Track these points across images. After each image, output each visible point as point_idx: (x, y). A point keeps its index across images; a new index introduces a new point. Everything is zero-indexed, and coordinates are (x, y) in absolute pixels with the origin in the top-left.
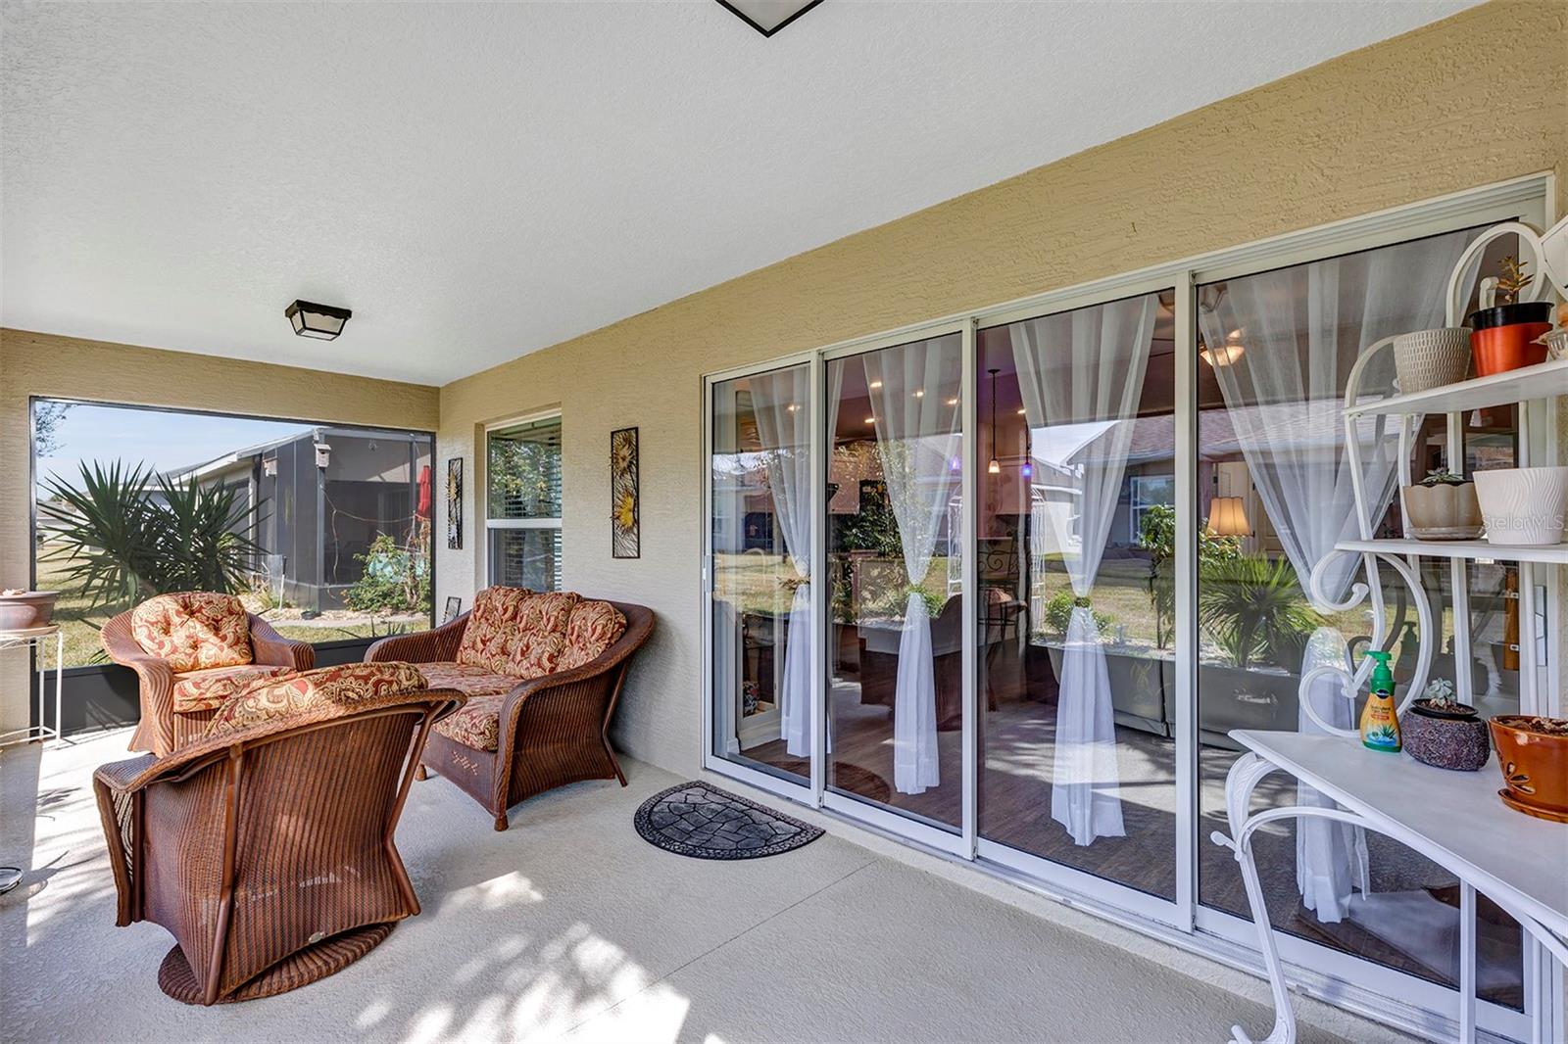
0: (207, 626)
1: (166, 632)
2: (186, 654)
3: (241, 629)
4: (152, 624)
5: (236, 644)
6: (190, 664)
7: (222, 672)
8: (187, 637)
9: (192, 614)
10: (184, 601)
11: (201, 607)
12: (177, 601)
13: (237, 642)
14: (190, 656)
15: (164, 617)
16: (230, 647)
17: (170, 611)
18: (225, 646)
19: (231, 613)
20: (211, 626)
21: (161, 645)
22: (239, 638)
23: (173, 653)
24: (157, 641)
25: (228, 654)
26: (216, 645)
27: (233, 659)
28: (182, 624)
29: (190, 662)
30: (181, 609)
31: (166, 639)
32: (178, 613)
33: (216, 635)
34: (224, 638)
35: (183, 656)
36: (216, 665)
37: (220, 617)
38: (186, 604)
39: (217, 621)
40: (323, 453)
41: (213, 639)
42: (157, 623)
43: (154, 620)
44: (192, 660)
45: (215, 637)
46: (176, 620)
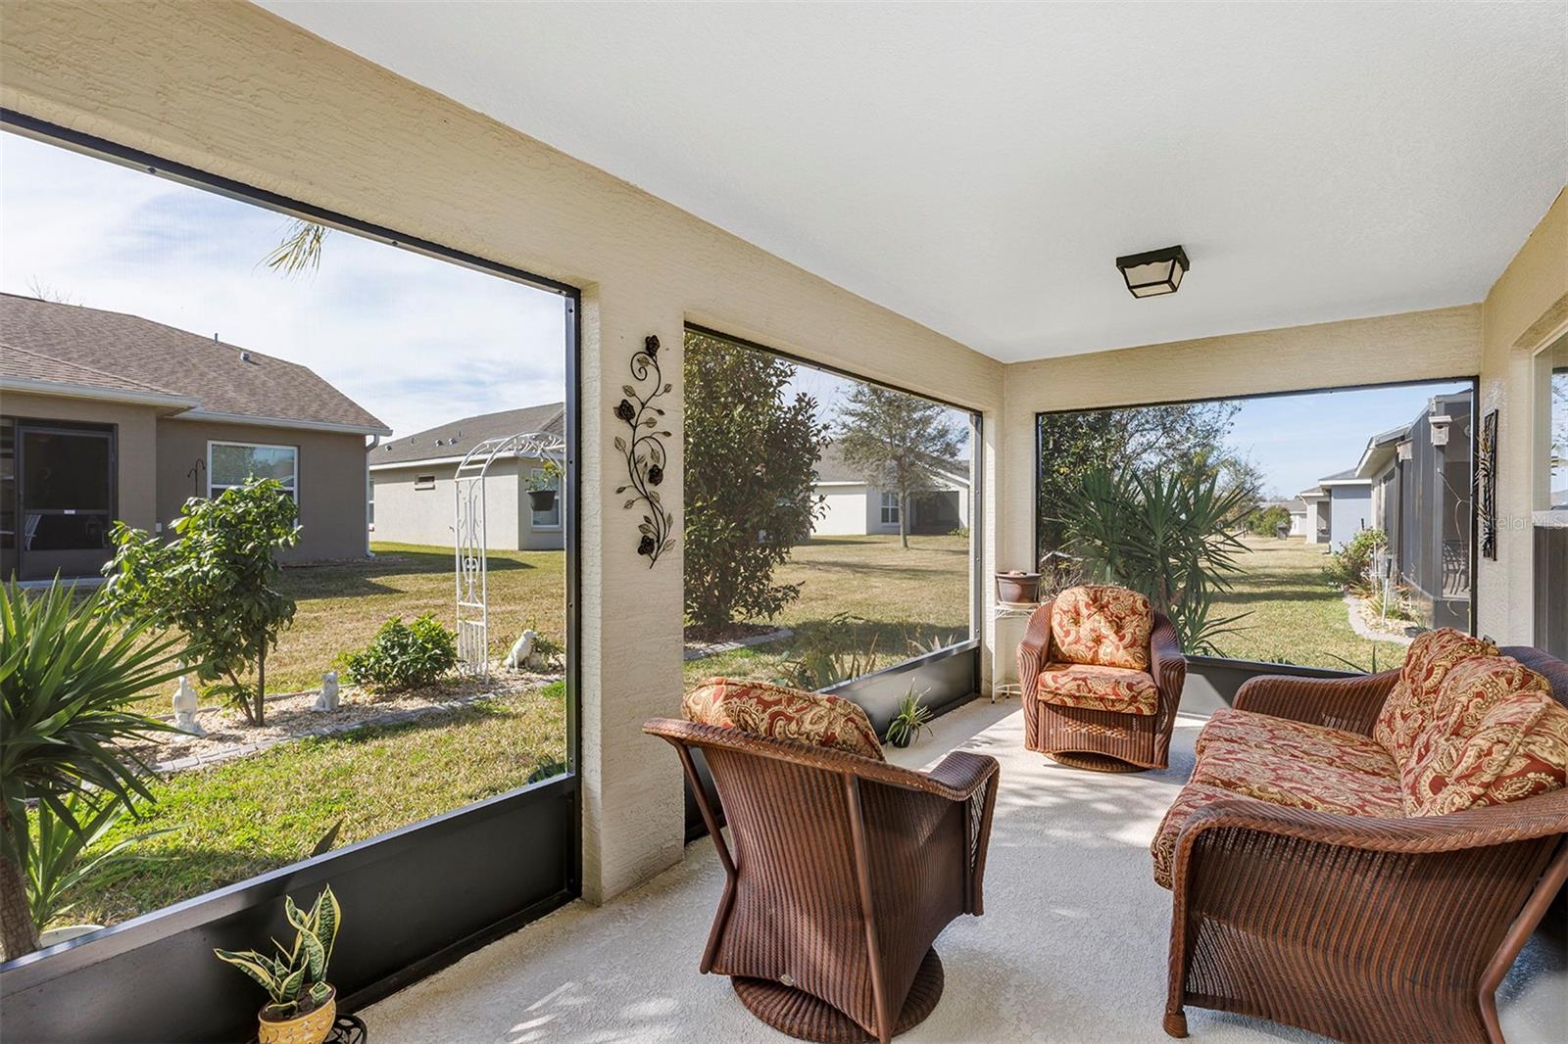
0: (1110, 622)
1: (1076, 622)
2: (1087, 647)
3: (1140, 631)
4: (1064, 612)
5: (1132, 646)
6: (1089, 657)
7: (1115, 672)
8: (1091, 630)
9: (1101, 608)
10: (1095, 595)
11: (1109, 602)
12: (1088, 594)
13: (1132, 645)
14: (1090, 649)
15: (1075, 607)
16: (1125, 648)
17: (1081, 602)
18: (1121, 648)
19: (1134, 613)
20: (1114, 624)
21: (1067, 633)
22: (1135, 640)
23: (1076, 643)
24: (1065, 629)
25: (1122, 656)
26: (1113, 643)
27: (1127, 661)
28: (1089, 616)
29: (1089, 656)
30: (1091, 602)
31: (1073, 629)
32: (1087, 606)
33: (1116, 633)
34: (1122, 638)
35: (1083, 648)
36: (1112, 664)
37: (1123, 615)
38: (1096, 597)
39: (1121, 619)
40: (1440, 427)
41: (1113, 637)
42: (1068, 612)
43: (1066, 609)
44: (1091, 653)
45: (1114, 635)
46: (1084, 612)
